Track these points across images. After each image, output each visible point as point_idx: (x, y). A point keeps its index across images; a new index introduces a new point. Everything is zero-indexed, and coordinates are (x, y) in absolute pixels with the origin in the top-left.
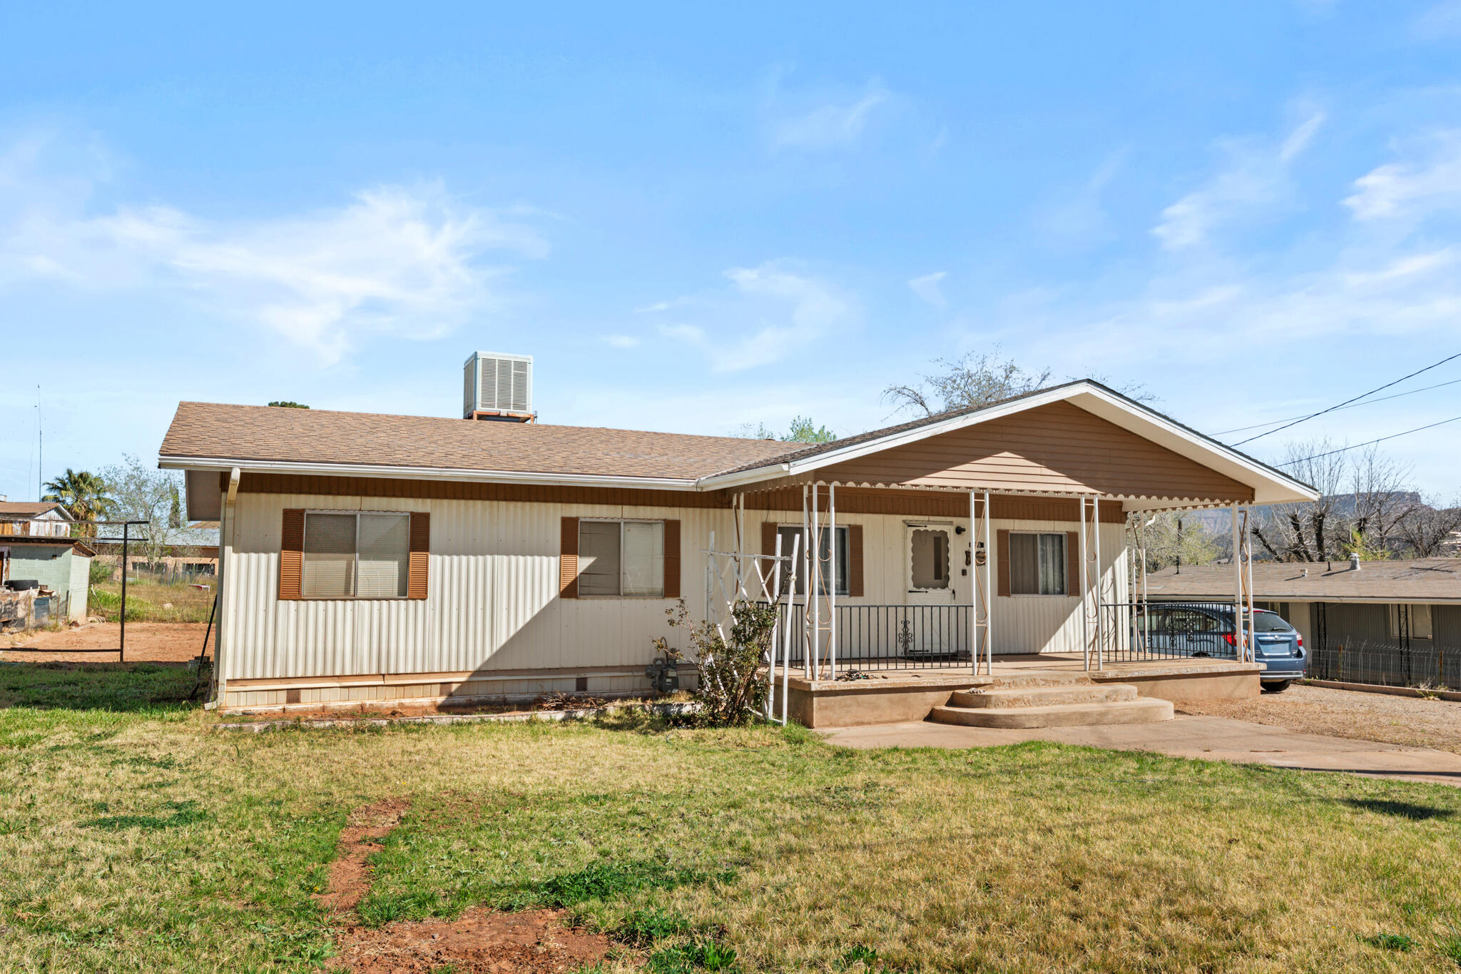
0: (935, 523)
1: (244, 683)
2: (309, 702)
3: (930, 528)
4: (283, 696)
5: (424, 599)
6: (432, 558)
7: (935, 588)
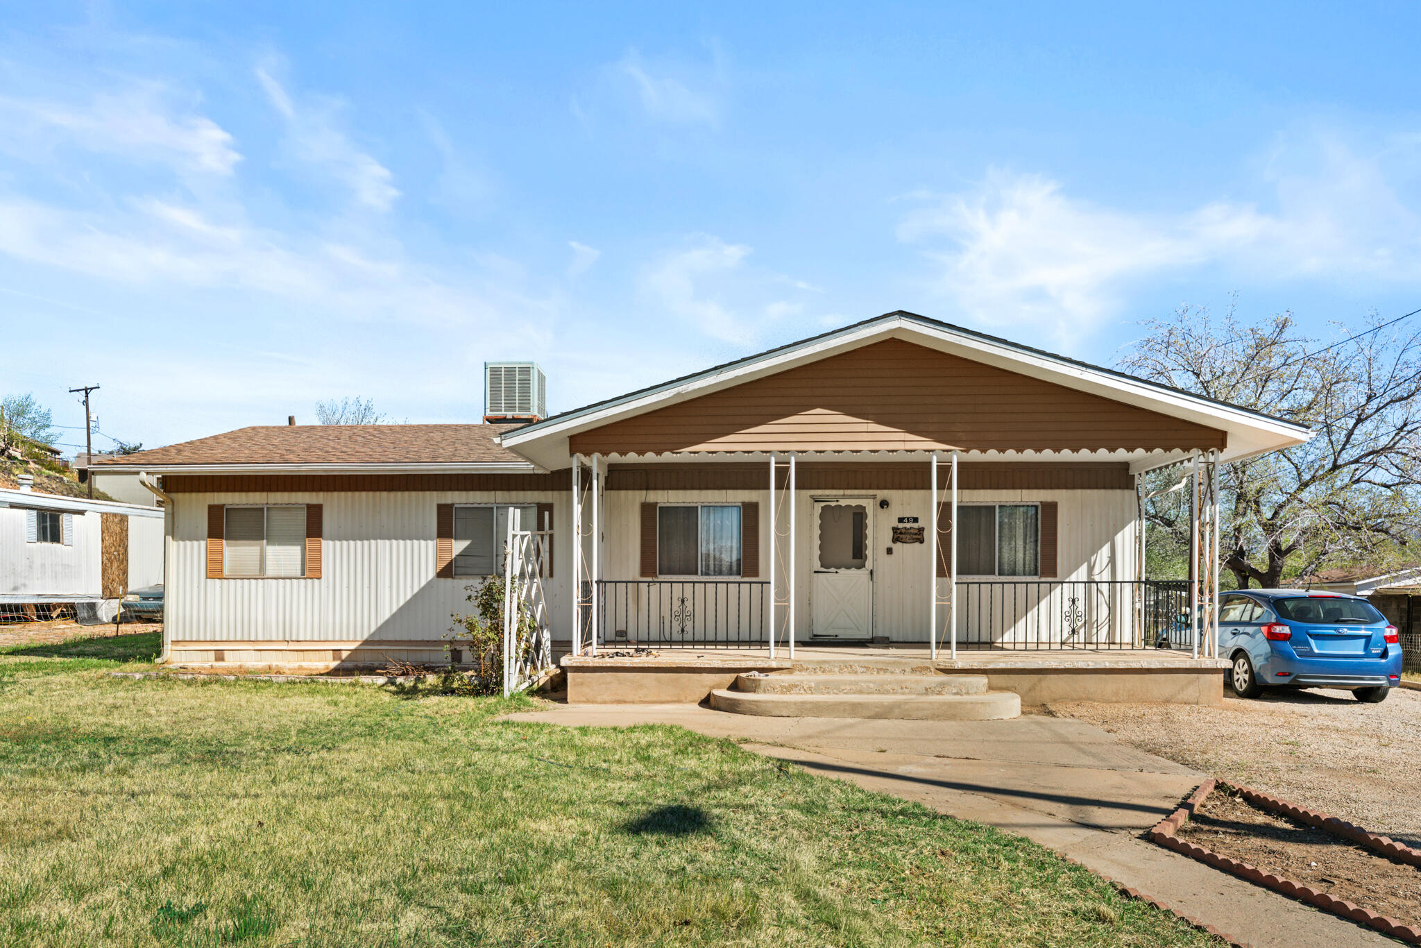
0: (851, 497)
1: (185, 644)
2: (231, 661)
3: (843, 503)
4: (212, 655)
5: (319, 578)
6: (324, 543)
7: (848, 567)
